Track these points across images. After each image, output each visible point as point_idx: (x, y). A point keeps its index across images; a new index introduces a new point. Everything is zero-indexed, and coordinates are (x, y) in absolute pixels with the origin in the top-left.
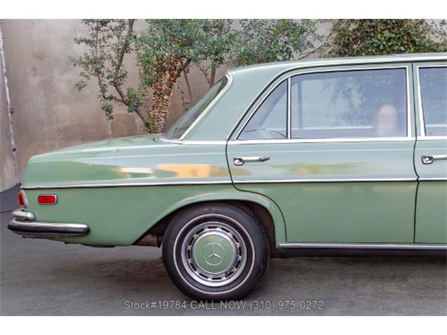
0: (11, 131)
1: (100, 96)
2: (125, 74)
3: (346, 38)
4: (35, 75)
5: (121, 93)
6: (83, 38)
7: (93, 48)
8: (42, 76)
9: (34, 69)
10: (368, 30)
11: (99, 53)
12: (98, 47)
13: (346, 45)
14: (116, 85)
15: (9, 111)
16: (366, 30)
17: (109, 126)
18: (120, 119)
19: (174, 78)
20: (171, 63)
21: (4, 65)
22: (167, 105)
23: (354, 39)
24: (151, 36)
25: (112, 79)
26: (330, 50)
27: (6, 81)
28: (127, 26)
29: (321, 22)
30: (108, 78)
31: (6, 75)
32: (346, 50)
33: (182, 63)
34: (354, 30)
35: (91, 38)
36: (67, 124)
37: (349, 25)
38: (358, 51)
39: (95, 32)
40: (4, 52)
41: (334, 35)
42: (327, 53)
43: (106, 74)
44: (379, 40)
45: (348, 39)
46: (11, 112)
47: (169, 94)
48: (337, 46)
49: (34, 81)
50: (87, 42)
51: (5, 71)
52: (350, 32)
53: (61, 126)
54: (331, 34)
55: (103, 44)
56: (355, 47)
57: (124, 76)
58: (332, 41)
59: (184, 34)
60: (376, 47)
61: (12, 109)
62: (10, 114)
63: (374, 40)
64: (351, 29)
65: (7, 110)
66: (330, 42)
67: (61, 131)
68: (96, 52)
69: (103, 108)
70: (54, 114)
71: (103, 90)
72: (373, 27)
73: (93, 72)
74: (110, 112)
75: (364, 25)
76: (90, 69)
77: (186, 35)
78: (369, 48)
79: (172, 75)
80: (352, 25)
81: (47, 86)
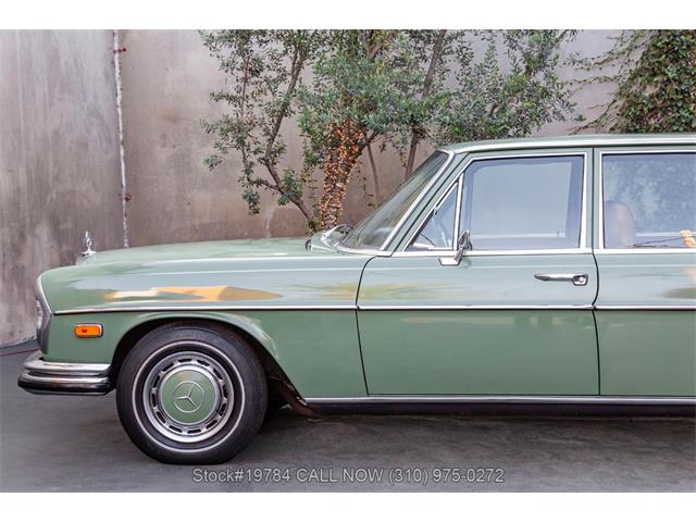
0: (125, 227)
1: (242, 179)
2: (282, 148)
3: (639, 107)
4: (164, 146)
5: (275, 176)
6: (224, 93)
7: (238, 108)
8: (174, 147)
9: (164, 137)
10: (674, 97)
11: (245, 115)
12: (245, 107)
13: (639, 119)
14: (268, 163)
15: (124, 197)
16: (671, 96)
17: (268, 227)
18: (284, 217)
19: (353, 157)
20: (349, 133)
21: (121, 129)
22: (341, 197)
23: (650, 110)
24: (318, 93)
25: (263, 155)
26: (613, 124)
27: (122, 153)
28: (290, 78)
29: (600, 82)
30: (255, 153)
31: (123, 144)
32: (638, 127)
33: (365, 135)
34: (651, 96)
35: (235, 94)
36: (206, 220)
37: (645, 88)
38: (655, 128)
39: (241, 84)
40: (122, 111)
41: (620, 103)
42: (608, 129)
43: (253, 148)
44: (691, 113)
45: (642, 110)
46: (127, 199)
47: (344, 181)
48: (623, 119)
49: (162, 155)
50: (231, 98)
51: (121, 137)
52: (645, 98)
53: (196, 222)
54: (615, 101)
55: (251, 102)
56: (652, 122)
57: (281, 150)
58: (617, 111)
59: (363, 92)
60: (686, 124)
61: (127, 194)
62: (124, 202)
63: (682, 112)
64: (647, 95)
65: (120, 195)
66: (613, 112)
67: (196, 231)
68: (242, 114)
69: (245, 197)
70: (189, 204)
71: (248, 171)
72: (682, 92)
73: (234, 143)
74: (255, 204)
75: (668, 88)
76: (231, 139)
77: (367, 94)
78: (674, 124)
79: (350, 153)
80: (648, 88)
81: (181, 163)
